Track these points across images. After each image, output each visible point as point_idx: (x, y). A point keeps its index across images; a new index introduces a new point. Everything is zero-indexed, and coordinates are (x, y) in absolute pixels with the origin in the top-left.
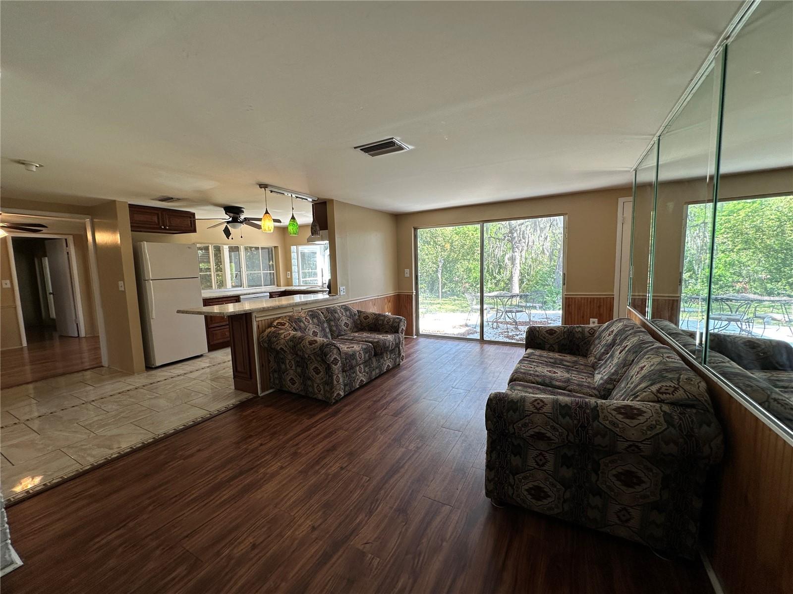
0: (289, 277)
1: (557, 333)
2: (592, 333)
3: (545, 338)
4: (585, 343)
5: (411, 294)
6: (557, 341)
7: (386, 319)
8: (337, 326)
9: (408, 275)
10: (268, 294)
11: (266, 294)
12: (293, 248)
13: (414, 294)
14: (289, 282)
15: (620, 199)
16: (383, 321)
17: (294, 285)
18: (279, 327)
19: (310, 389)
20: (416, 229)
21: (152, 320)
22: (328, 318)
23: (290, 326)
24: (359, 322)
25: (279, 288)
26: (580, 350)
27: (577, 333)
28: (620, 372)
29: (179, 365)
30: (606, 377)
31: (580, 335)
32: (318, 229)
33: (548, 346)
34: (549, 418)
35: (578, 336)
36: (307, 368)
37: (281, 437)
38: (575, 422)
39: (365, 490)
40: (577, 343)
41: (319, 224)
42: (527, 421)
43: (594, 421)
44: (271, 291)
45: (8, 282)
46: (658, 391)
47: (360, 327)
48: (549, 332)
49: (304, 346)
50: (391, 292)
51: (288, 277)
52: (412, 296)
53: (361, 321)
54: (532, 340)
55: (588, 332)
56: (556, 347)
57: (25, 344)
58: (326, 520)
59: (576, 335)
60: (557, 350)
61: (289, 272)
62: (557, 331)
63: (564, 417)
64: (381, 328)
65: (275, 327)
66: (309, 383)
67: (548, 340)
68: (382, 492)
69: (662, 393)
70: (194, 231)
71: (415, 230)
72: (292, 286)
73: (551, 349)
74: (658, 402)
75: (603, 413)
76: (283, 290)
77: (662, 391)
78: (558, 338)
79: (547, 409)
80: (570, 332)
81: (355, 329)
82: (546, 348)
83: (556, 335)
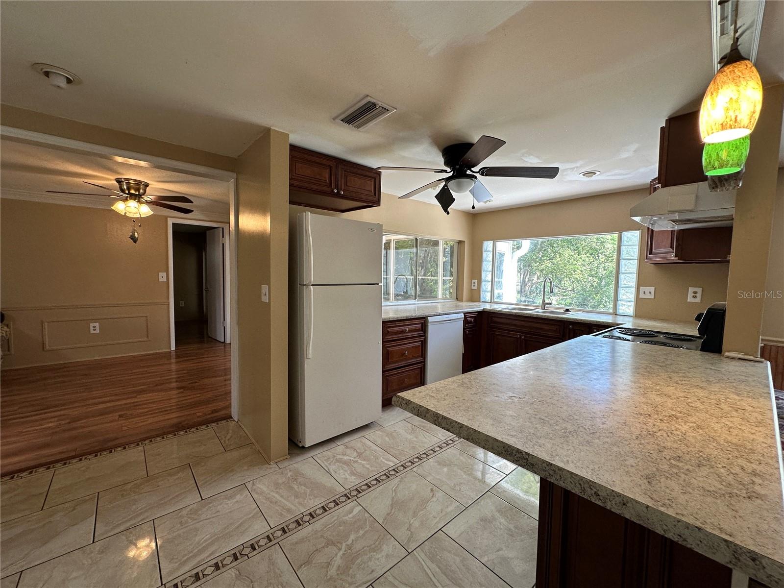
0: (475, 288)
10: (463, 316)
11: (459, 315)
12: (488, 245)
14: (475, 296)
17: (482, 299)
21: (306, 361)
25: (460, 303)
44: (466, 310)
45: (164, 274)
51: (473, 288)
57: (173, 348)
61: (476, 281)
70: (378, 203)
72: (479, 301)
76: (480, 309)
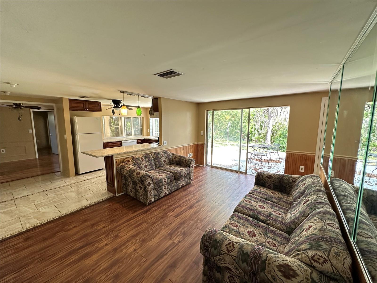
1: (273, 178)
2: (294, 181)
3: (266, 180)
4: (289, 186)
7: (185, 159)
8: (159, 162)
9: (202, 134)
10: (136, 140)
11: (135, 140)
13: (205, 144)
14: (148, 135)
15: (323, 98)
16: (183, 160)
17: (150, 135)
18: (127, 163)
19: (138, 196)
20: (207, 111)
21: (78, 153)
22: (154, 158)
23: (132, 162)
24: (171, 160)
25: (144, 137)
26: (286, 190)
27: (285, 179)
28: (300, 219)
29: (91, 173)
30: (293, 218)
31: (286, 181)
33: (267, 185)
34: (234, 260)
36: (137, 185)
37: (115, 224)
38: (250, 268)
39: (140, 268)
40: (285, 186)
41: (154, 109)
42: (221, 258)
43: (261, 272)
44: (138, 139)
45: (31, 130)
46: (313, 257)
47: (172, 162)
48: (268, 177)
49: (134, 175)
50: (193, 143)
51: (148, 131)
52: (204, 145)
53: (173, 159)
54: (259, 180)
55: (292, 180)
56: (272, 186)
57: (37, 157)
59: (284, 181)
60: (272, 188)
62: (273, 177)
63: (243, 263)
65: (125, 163)
66: (137, 193)
67: (267, 181)
69: (315, 261)
70: (101, 111)
73: (269, 188)
75: (268, 267)
76: (144, 138)
77: (315, 258)
78: (273, 181)
79: (234, 253)
80: (281, 179)
81: (169, 164)
82: (266, 186)
83: (272, 179)
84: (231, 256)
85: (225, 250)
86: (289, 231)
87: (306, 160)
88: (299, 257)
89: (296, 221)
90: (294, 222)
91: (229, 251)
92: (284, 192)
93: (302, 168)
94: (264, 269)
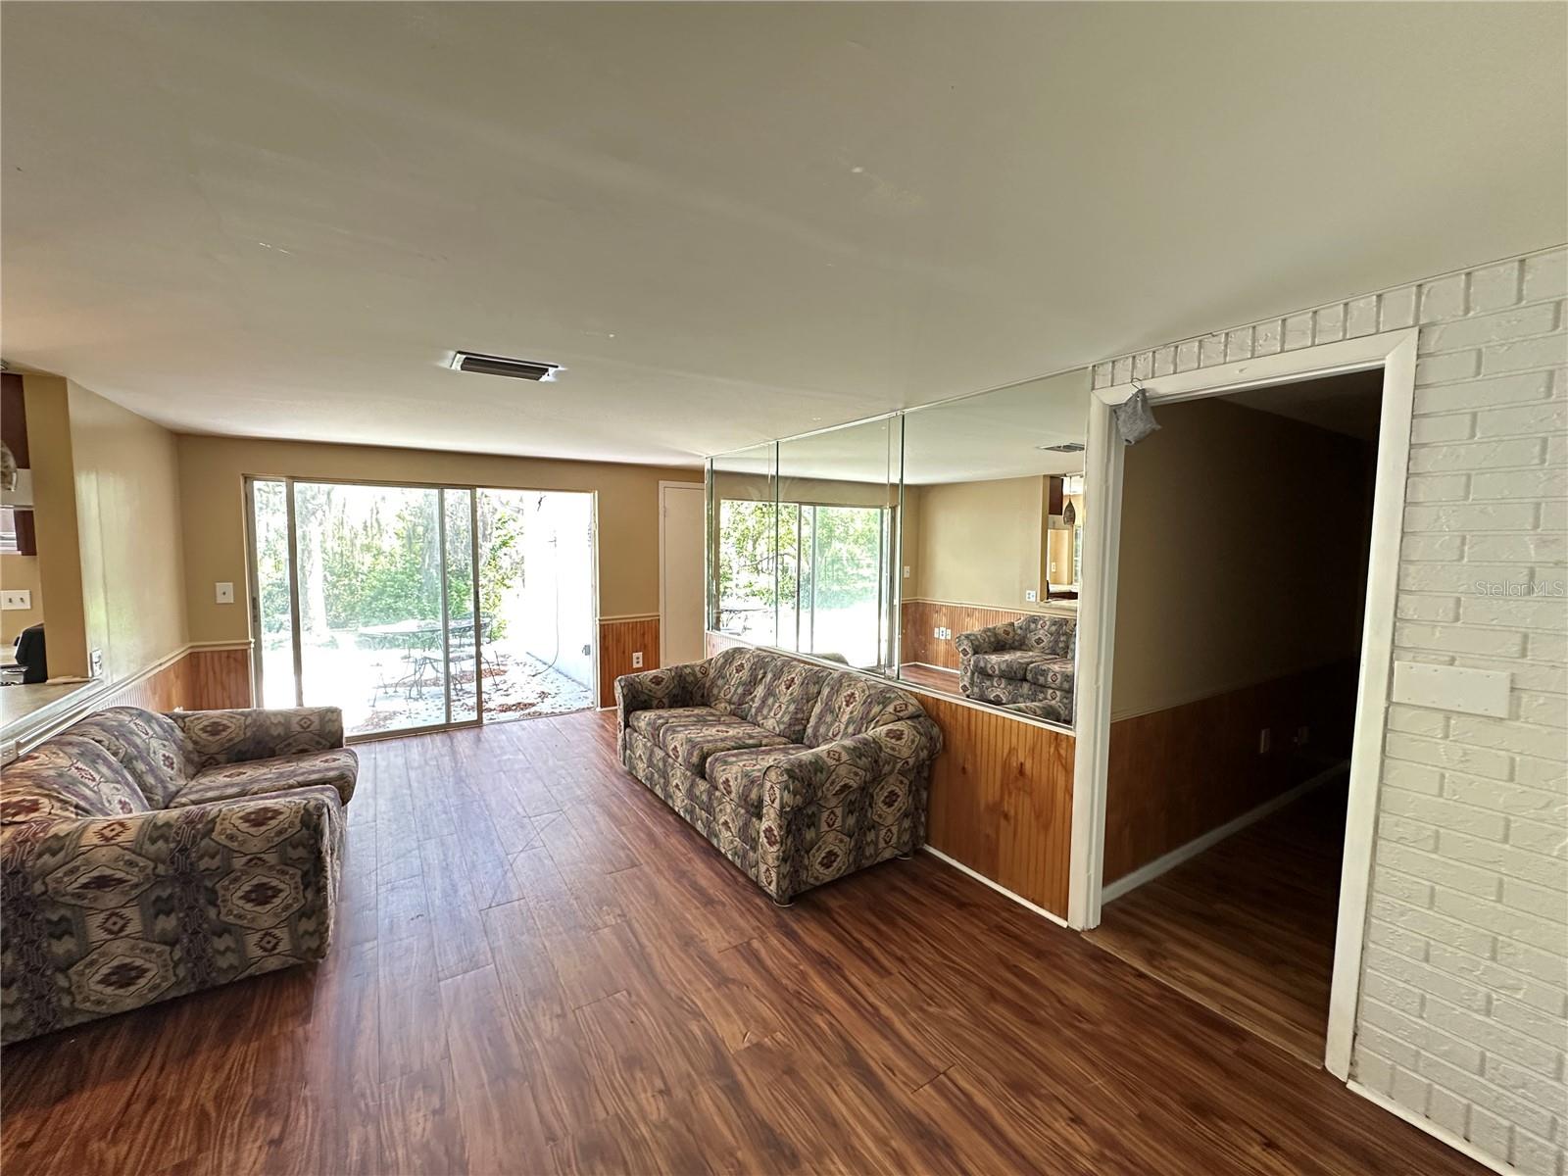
1: (665, 681)
2: (704, 672)
3: (651, 691)
4: (699, 688)
5: (246, 647)
6: (667, 691)
8: (152, 770)
9: (229, 599)
13: (252, 645)
15: (661, 482)
19: (225, 961)
20: (247, 480)
22: (122, 753)
24: (190, 746)
26: (693, 698)
27: (688, 675)
30: (786, 719)
31: (692, 678)
32: (12, 462)
33: (655, 703)
35: (690, 679)
36: (212, 902)
38: (868, 758)
39: (646, 1004)
40: (691, 689)
41: (13, 452)
42: (832, 778)
46: (895, 710)
47: (196, 759)
48: (654, 680)
52: (246, 651)
53: (195, 743)
55: (700, 671)
56: (666, 700)
58: (661, 1072)
59: (687, 678)
60: (667, 703)
62: (664, 677)
64: (282, 746)
66: (220, 944)
67: (655, 693)
68: (669, 987)
69: (899, 712)
71: (245, 482)
73: (660, 706)
74: (899, 720)
77: (898, 709)
78: (667, 688)
79: (845, 757)
80: (681, 676)
81: (191, 770)
82: (654, 705)
83: (663, 683)
84: (844, 763)
85: (834, 762)
86: (797, 739)
87: (644, 634)
88: (881, 723)
89: (800, 716)
90: (797, 719)
91: (838, 760)
92: (691, 703)
93: (638, 658)
94: (880, 747)
